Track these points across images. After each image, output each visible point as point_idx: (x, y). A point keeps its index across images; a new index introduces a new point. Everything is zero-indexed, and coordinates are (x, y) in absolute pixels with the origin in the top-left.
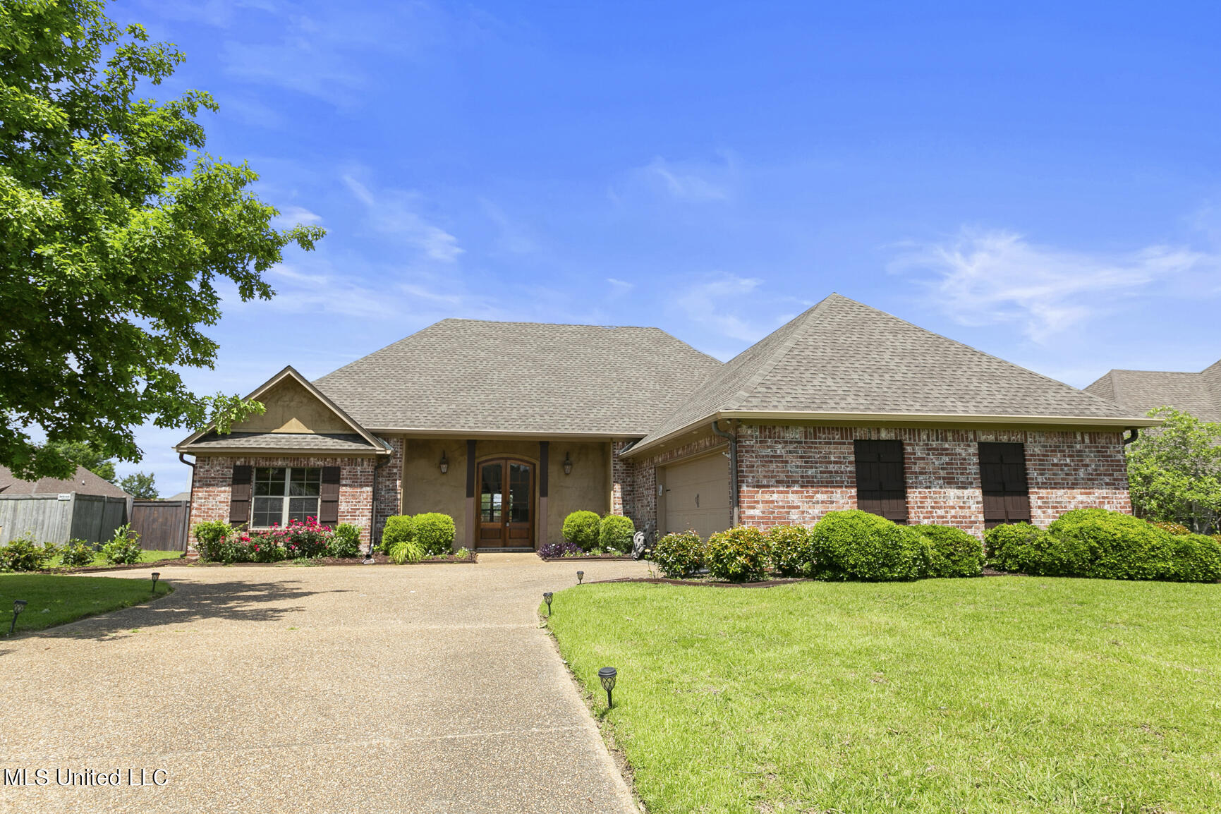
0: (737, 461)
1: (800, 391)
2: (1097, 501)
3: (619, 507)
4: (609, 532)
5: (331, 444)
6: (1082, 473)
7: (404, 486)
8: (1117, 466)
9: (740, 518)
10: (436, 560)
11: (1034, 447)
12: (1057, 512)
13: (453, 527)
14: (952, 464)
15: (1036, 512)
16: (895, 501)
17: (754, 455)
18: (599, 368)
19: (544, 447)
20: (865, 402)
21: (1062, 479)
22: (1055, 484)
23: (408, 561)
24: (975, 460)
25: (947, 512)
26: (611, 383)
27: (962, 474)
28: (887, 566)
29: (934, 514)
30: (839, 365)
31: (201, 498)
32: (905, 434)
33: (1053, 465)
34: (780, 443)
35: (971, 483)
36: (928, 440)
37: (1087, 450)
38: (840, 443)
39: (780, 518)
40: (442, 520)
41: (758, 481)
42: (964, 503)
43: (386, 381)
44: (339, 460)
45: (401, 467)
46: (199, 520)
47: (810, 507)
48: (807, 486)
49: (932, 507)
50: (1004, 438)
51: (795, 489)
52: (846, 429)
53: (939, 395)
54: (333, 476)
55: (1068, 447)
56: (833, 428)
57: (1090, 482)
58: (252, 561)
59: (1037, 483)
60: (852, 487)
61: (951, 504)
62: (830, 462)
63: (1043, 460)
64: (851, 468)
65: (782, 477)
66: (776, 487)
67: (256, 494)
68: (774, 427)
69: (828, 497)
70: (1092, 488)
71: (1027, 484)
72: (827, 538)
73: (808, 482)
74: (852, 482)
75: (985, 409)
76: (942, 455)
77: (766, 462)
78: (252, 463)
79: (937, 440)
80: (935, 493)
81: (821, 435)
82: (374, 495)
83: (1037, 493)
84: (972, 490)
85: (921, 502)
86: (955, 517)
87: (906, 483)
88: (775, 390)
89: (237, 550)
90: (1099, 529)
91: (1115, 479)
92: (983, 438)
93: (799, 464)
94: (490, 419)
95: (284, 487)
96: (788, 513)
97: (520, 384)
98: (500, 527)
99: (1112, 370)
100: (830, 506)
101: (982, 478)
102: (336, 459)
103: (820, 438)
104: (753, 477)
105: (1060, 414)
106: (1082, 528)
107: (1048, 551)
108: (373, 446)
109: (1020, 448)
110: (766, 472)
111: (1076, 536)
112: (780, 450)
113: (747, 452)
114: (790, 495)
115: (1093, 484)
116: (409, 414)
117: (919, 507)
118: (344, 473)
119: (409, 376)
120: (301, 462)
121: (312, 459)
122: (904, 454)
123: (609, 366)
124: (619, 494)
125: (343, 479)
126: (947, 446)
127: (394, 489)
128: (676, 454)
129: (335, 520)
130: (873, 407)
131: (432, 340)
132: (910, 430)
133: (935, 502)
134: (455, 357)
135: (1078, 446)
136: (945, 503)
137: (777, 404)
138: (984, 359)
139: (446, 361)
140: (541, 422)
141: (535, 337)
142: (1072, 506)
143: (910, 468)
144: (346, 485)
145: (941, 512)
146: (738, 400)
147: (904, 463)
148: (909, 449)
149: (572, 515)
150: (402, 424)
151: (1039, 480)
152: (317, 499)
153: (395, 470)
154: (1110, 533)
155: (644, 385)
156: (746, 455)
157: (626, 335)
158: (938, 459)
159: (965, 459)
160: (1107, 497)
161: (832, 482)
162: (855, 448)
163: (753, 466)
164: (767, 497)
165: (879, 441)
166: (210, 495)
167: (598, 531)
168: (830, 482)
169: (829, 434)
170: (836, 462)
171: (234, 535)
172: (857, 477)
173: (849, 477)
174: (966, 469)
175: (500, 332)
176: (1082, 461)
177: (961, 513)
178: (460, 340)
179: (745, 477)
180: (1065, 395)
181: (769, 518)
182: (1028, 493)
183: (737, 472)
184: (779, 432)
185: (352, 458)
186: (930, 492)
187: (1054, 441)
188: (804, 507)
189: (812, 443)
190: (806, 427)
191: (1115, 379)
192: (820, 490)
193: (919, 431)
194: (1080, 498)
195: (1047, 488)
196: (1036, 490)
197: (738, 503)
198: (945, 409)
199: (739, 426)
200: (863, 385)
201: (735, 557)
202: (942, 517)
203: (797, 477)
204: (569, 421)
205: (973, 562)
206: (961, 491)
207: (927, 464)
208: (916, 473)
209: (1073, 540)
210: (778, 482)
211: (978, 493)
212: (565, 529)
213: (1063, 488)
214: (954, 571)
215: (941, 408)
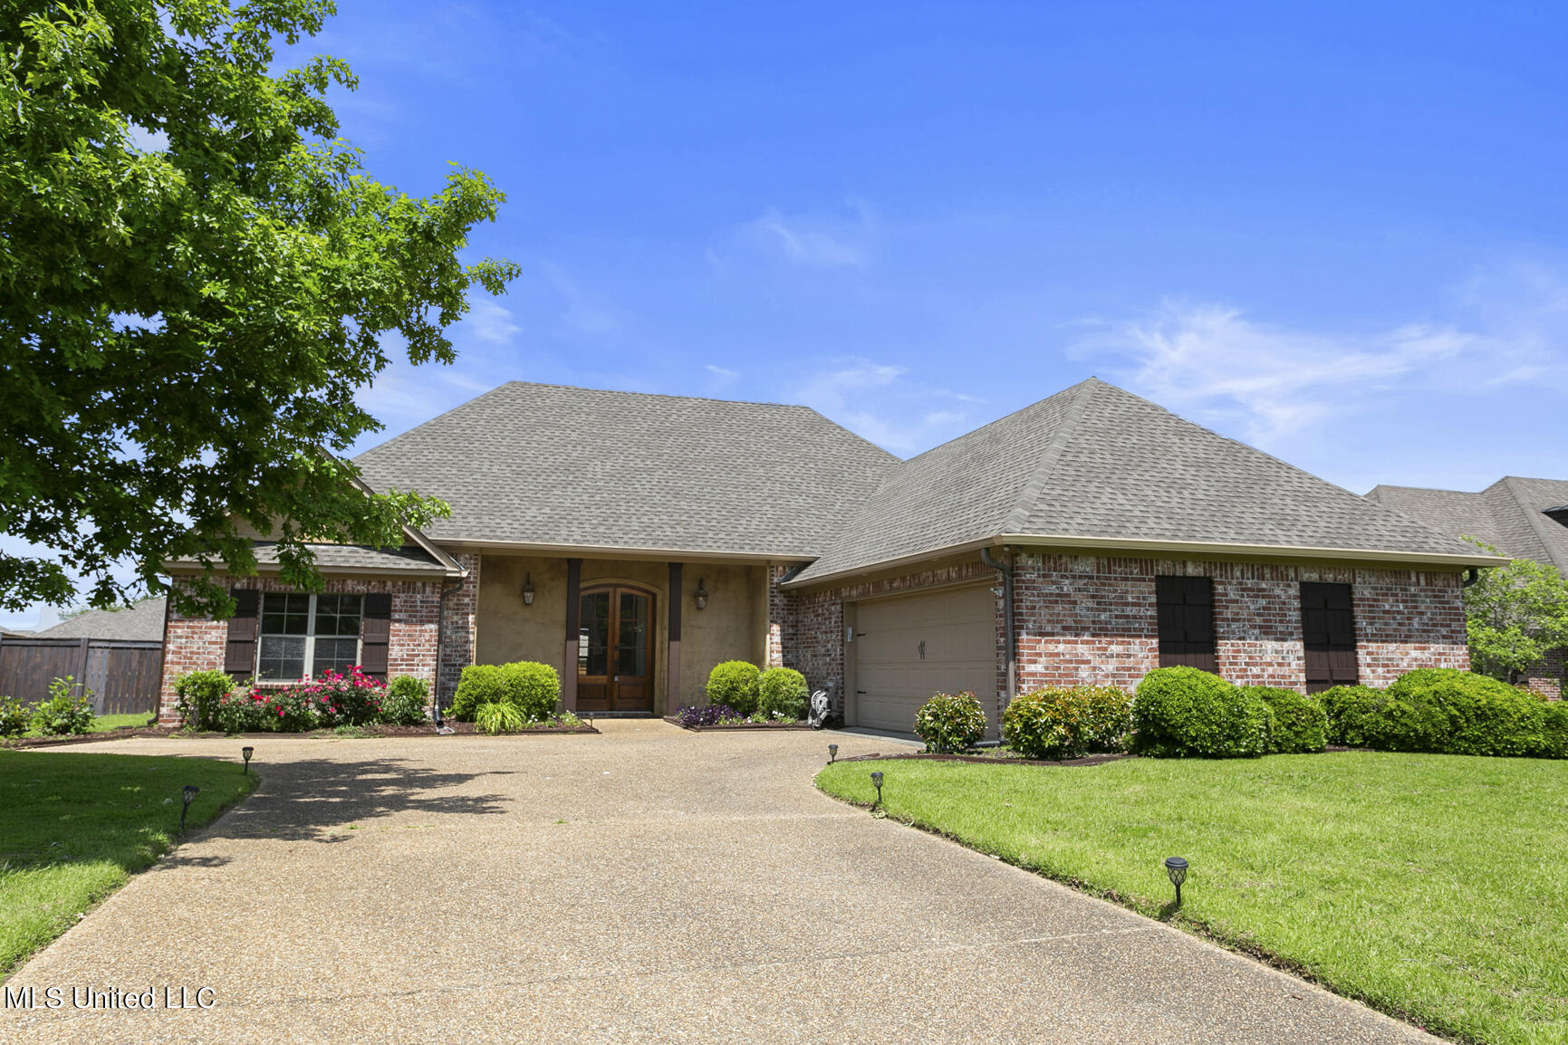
0: (1013, 601)
1: (1089, 510)
2: (1433, 658)
3: (778, 656)
4: (774, 691)
5: (377, 560)
6: (1416, 623)
7: (477, 623)
8: (1456, 614)
9: (1017, 675)
10: (541, 729)
11: (1362, 590)
12: (1388, 672)
13: (557, 681)
14: (1270, 609)
15: (1364, 671)
16: (1203, 656)
17: (1035, 592)
18: (739, 462)
19: (674, 569)
20: (1170, 527)
21: (1395, 630)
22: (1387, 636)
23: (503, 730)
24: (1297, 604)
25: (1263, 670)
26: (759, 482)
27: (1281, 621)
28: (1233, 738)
29: (1249, 673)
30: (1126, 476)
31: (181, 637)
32: (1216, 569)
33: (1385, 612)
34: (1067, 578)
35: (1291, 634)
36: (1243, 578)
37: (1422, 594)
38: (1140, 580)
39: (1067, 675)
40: (544, 674)
41: (1040, 627)
42: (1283, 658)
43: (443, 470)
44: (389, 584)
45: (474, 595)
46: (178, 668)
47: (1102, 662)
48: (1099, 635)
49: (1247, 664)
50: (1330, 577)
51: (1085, 638)
52: (1146, 561)
53: (1253, 521)
54: (380, 608)
55: (1401, 589)
56: (1130, 560)
57: (1424, 636)
58: (269, 730)
59: (1366, 635)
60: (1152, 637)
61: (1269, 660)
62: (1127, 604)
63: (1373, 606)
64: (1152, 612)
65: (1070, 622)
66: (1063, 635)
67: (263, 632)
68: (1060, 557)
69: (1124, 650)
70: (1428, 642)
71: (1355, 635)
72: (1160, 703)
73: (1100, 629)
74: (1153, 630)
75: (1310, 539)
76: (1257, 596)
77: (1050, 602)
78: (260, 586)
79: (1253, 578)
80: (1250, 645)
81: (1117, 568)
82: (440, 636)
83: (1366, 647)
84: (1292, 643)
85: (1234, 657)
86: (1272, 676)
87: (1216, 632)
88: (1059, 508)
89: (247, 714)
90: (1459, 694)
91: (1453, 632)
92: (1306, 576)
93: (1090, 605)
94: (602, 529)
95: (307, 621)
96: (1077, 669)
97: (634, 481)
98: (605, 682)
99: (1378, 486)
100: (1127, 660)
101: (1303, 627)
102: (385, 583)
103: (1115, 572)
104: (1035, 621)
105: (1396, 548)
106: (1436, 692)
107: (1402, 720)
108: (442, 565)
109: (1347, 589)
110: (1051, 615)
111: (1430, 702)
112: (1067, 586)
113: (1027, 588)
114: (1080, 646)
115: (1429, 637)
116: (486, 519)
117: (1231, 664)
118: (397, 602)
119: (475, 464)
120: (333, 585)
121: (349, 582)
122: (1213, 595)
123: (751, 460)
124: (777, 639)
125: (396, 611)
126: (1264, 586)
127: (465, 628)
128: (887, 587)
129: (383, 670)
130: (1180, 534)
131: (497, 411)
132: (1221, 564)
133: (1250, 658)
134: (536, 438)
135: (1413, 589)
136: (1261, 658)
137: (1066, 526)
138: (1293, 474)
139: (523, 444)
140: (673, 536)
141: (643, 414)
142: (1405, 664)
143: (1221, 613)
144: (399, 621)
145: (1256, 670)
146: (1017, 519)
147: (1214, 607)
148: (1220, 589)
149: (720, 666)
150: (479, 534)
151: (1369, 631)
152: (356, 640)
153: (466, 600)
154: (1473, 699)
155: (803, 487)
156: (1026, 592)
157: (767, 416)
158: (1253, 602)
159: (1284, 603)
160: (1444, 654)
161: (1129, 630)
162: (1157, 586)
163: (1034, 608)
164: (1051, 648)
165: (1185, 577)
166: (194, 633)
167: (758, 690)
168: (1126, 631)
169: (1126, 567)
170: (1134, 604)
171: (238, 693)
172: (1158, 624)
173: (1150, 624)
174: (1285, 615)
175: (593, 405)
176: (1416, 607)
177: (1281, 671)
178: (539, 414)
179: (1024, 621)
180: (1395, 523)
181: (1054, 675)
182: (1355, 647)
183: (1014, 614)
184: (1066, 564)
185: (409, 582)
186: (1244, 644)
187: (1387, 582)
188: (1096, 662)
189: (1106, 578)
190: (1098, 558)
191: (1384, 497)
192: (1115, 639)
193: (1232, 565)
194: (1414, 654)
195: (1377, 641)
196: (1365, 644)
197: (1015, 655)
198: (1264, 538)
199: (1017, 555)
200: (1162, 504)
201: (1051, 727)
202: (1258, 676)
203: (1088, 623)
204: (711, 535)
205: (1318, 734)
206: (1280, 643)
207: (1241, 608)
208: (1227, 619)
209: (1428, 706)
210: (1064, 628)
211: (1299, 646)
212: (710, 686)
213: (1396, 642)
214: (1297, 745)
215: (1261, 537)
